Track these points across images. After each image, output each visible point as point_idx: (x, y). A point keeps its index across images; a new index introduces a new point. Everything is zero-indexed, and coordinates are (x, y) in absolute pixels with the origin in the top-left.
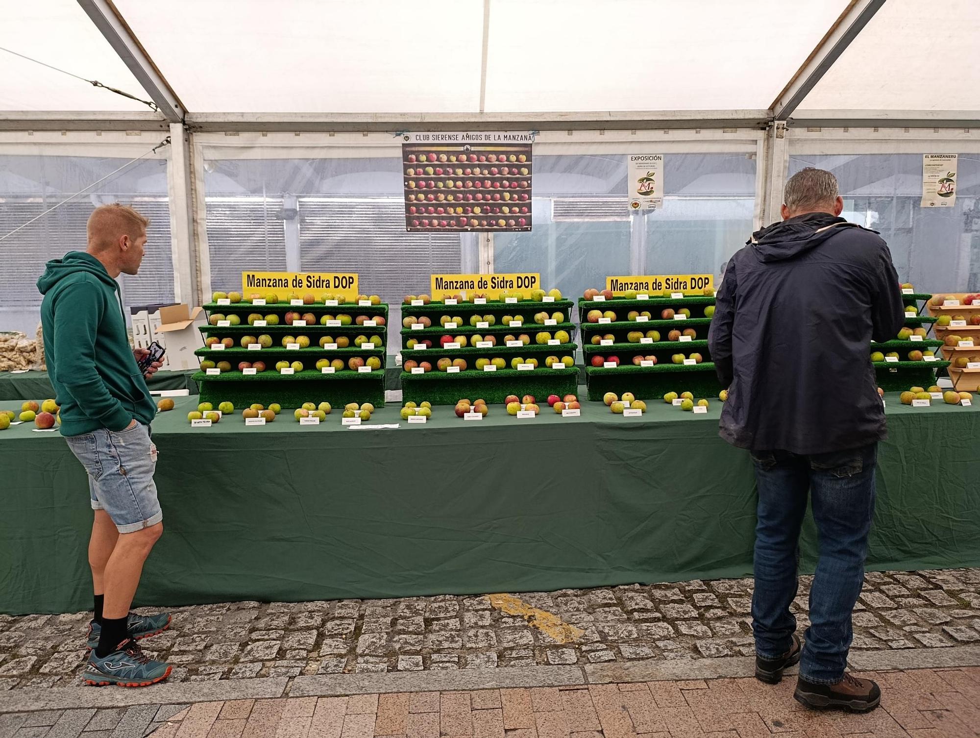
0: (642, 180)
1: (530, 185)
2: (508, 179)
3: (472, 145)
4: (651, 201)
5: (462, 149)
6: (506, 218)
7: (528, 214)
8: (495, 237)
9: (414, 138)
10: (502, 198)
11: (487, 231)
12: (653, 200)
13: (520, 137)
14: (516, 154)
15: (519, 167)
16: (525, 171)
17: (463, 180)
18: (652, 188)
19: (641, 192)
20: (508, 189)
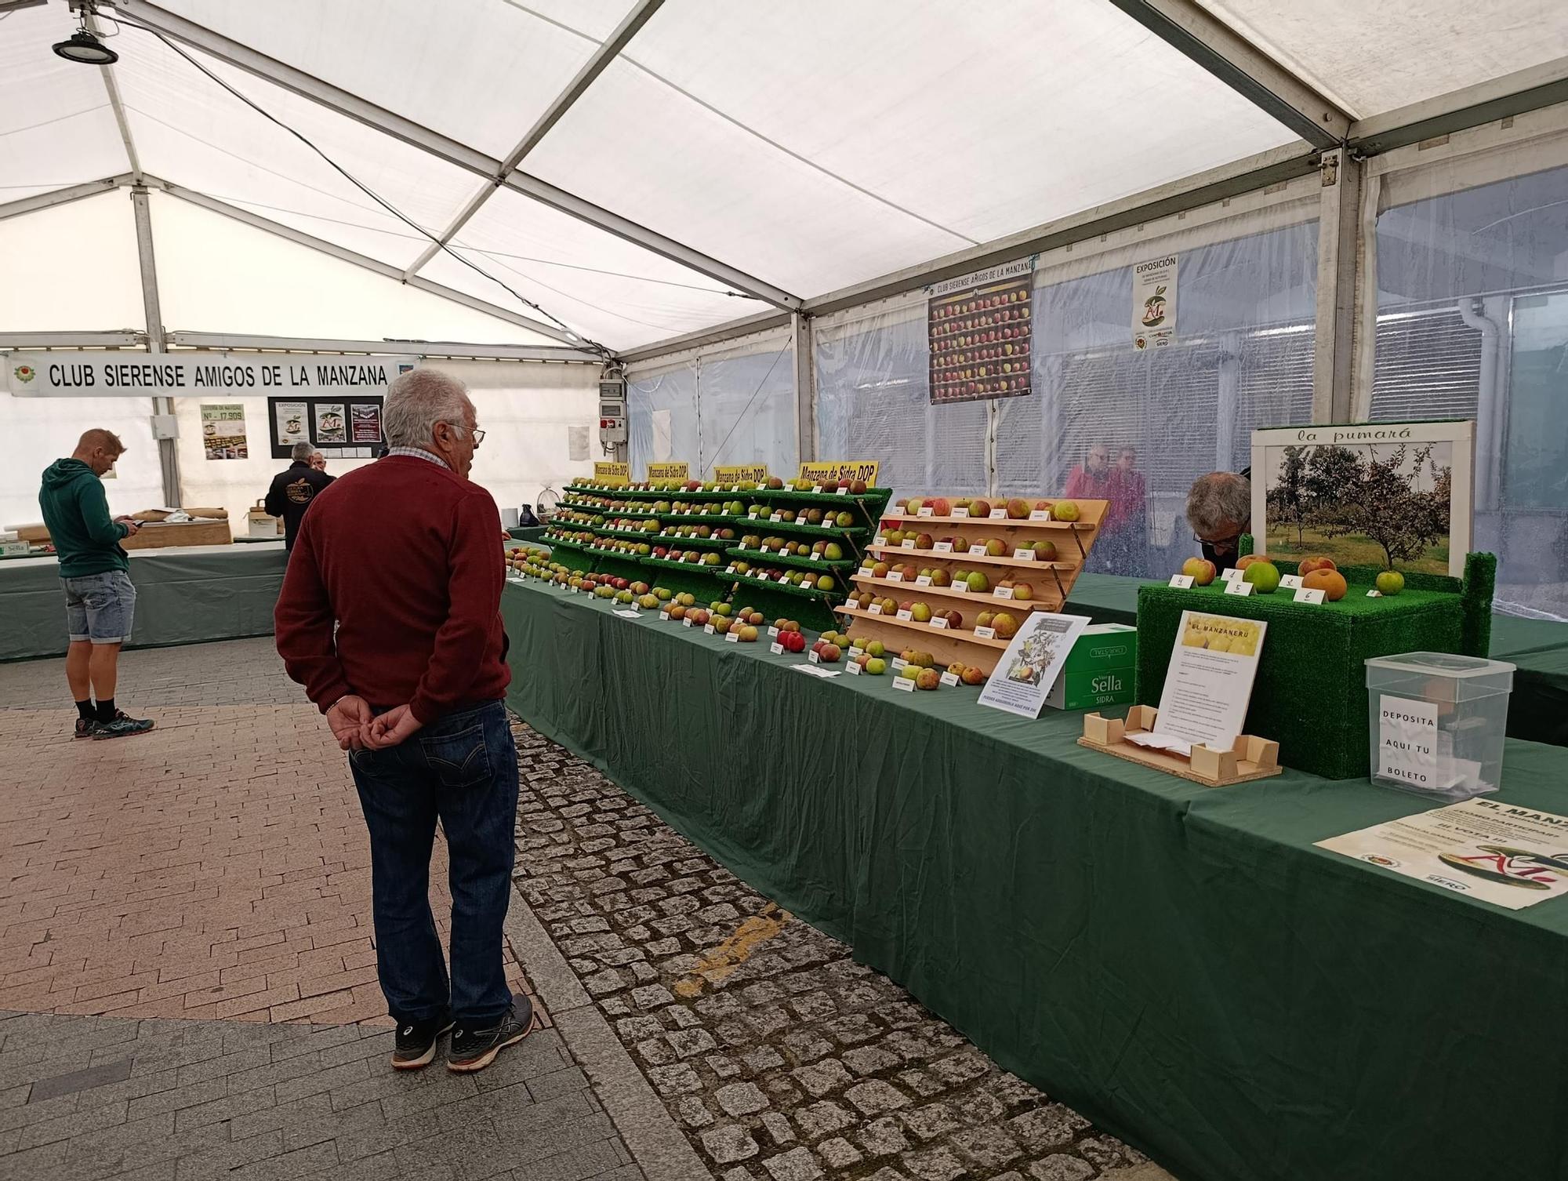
0: (1149, 302)
1: (1030, 332)
2: (1009, 326)
3: (979, 288)
4: (1159, 334)
5: (971, 295)
6: (1008, 379)
7: (1028, 371)
8: (1000, 404)
9: (938, 290)
10: (1004, 353)
11: (991, 397)
12: (1162, 332)
13: (1020, 267)
14: (1017, 290)
15: (1020, 307)
16: (1025, 311)
17: (972, 334)
18: (1161, 313)
19: (1147, 321)
20: (1010, 339)
